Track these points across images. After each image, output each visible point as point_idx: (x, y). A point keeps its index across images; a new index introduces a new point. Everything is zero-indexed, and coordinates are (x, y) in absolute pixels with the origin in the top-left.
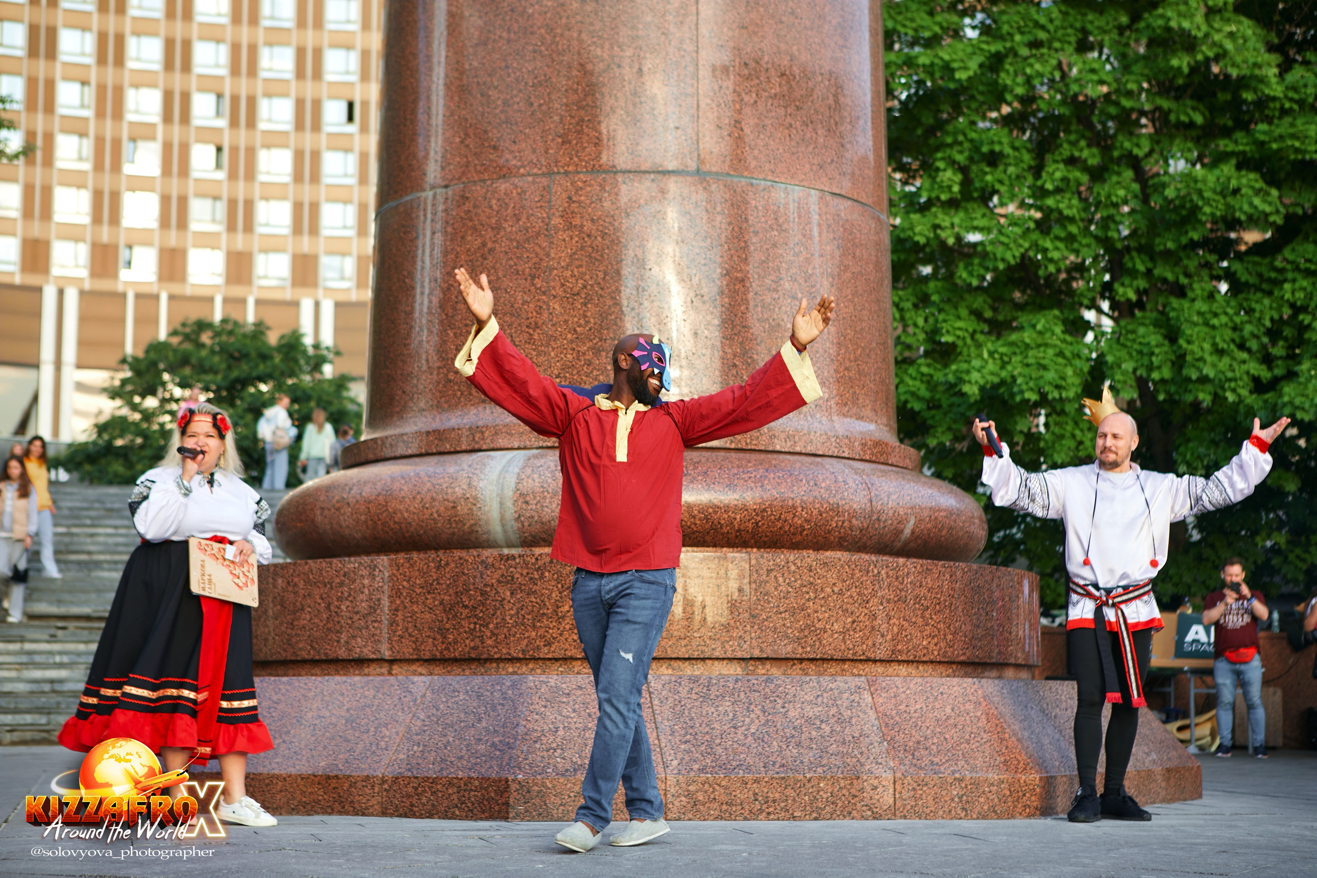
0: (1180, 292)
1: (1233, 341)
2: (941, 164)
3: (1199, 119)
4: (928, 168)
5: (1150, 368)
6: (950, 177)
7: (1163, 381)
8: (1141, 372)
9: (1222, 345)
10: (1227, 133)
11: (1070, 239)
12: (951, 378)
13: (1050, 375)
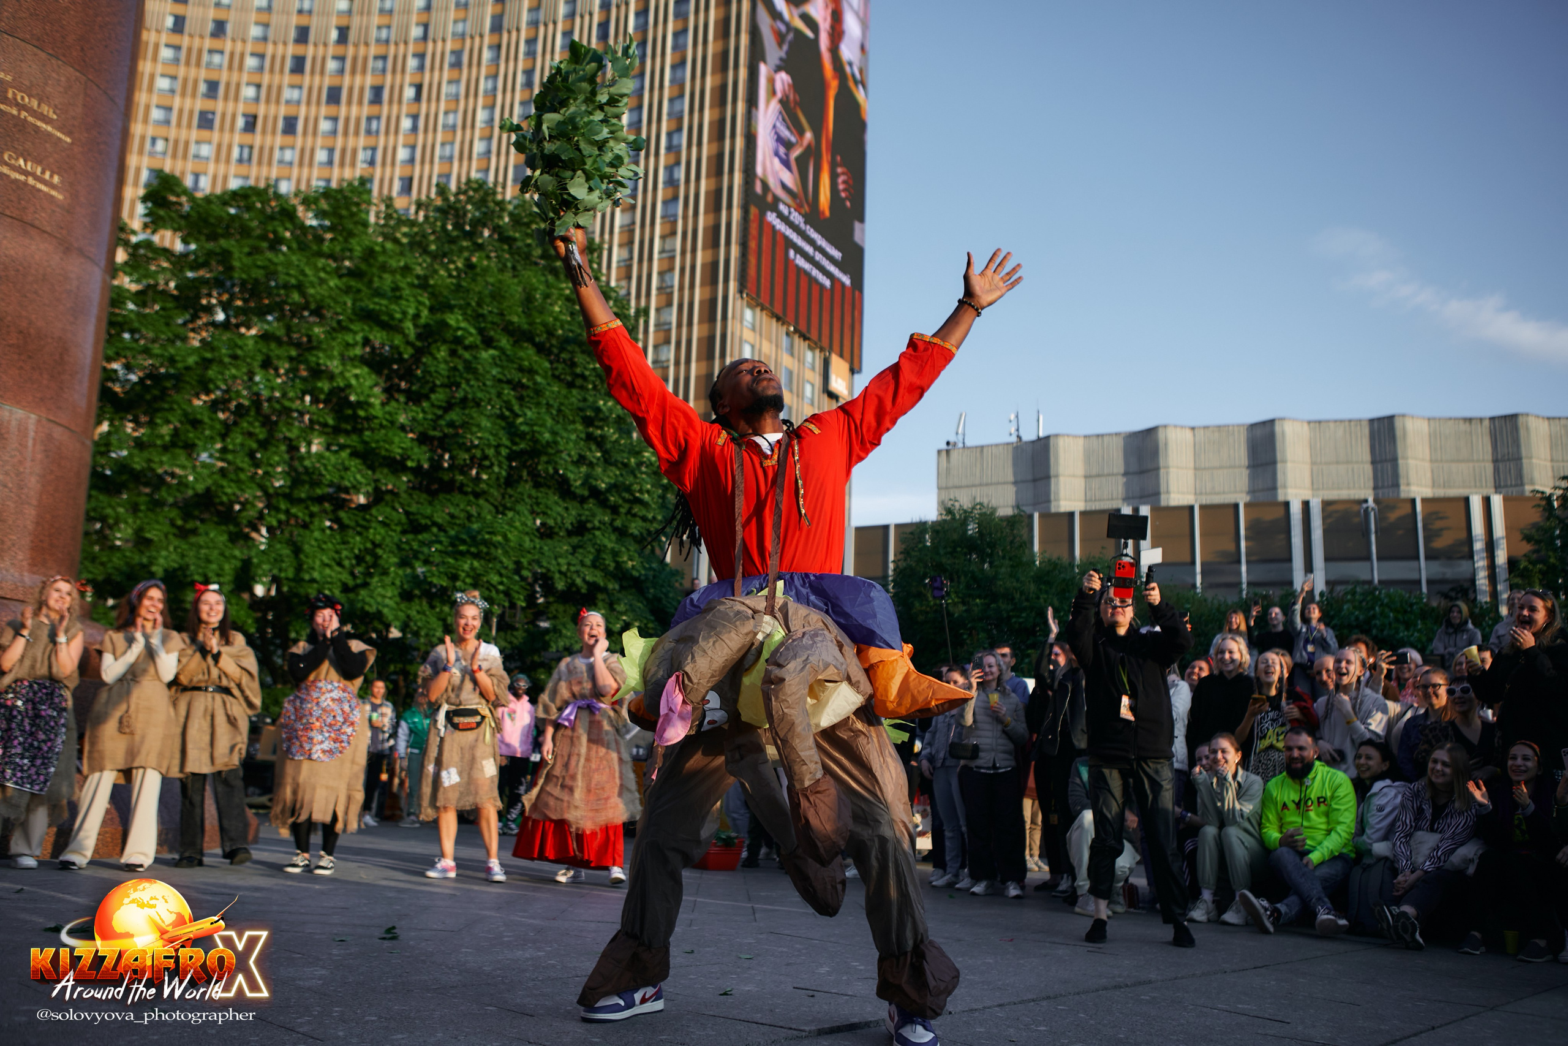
0: (305, 526)
1: (334, 559)
2: (159, 421)
3: (331, 422)
4: (151, 424)
5: (280, 570)
6: (166, 430)
7: (287, 579)
8: (275, 572)
9: (326, 560)
10: (347, 433)
11: (238, 482)
12: (145, 560)
13: (214, 566)
